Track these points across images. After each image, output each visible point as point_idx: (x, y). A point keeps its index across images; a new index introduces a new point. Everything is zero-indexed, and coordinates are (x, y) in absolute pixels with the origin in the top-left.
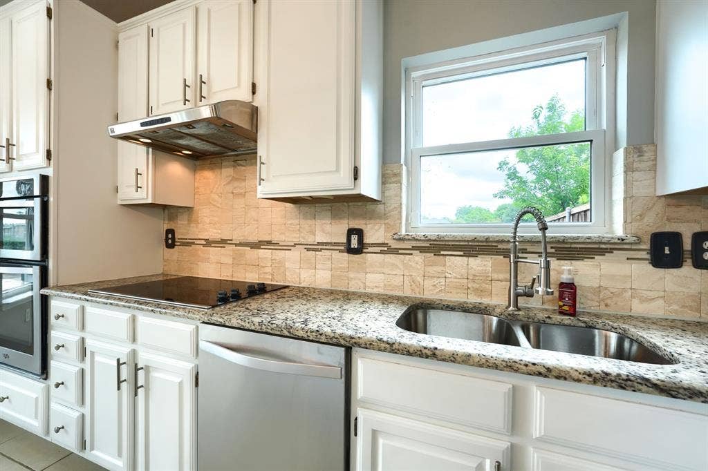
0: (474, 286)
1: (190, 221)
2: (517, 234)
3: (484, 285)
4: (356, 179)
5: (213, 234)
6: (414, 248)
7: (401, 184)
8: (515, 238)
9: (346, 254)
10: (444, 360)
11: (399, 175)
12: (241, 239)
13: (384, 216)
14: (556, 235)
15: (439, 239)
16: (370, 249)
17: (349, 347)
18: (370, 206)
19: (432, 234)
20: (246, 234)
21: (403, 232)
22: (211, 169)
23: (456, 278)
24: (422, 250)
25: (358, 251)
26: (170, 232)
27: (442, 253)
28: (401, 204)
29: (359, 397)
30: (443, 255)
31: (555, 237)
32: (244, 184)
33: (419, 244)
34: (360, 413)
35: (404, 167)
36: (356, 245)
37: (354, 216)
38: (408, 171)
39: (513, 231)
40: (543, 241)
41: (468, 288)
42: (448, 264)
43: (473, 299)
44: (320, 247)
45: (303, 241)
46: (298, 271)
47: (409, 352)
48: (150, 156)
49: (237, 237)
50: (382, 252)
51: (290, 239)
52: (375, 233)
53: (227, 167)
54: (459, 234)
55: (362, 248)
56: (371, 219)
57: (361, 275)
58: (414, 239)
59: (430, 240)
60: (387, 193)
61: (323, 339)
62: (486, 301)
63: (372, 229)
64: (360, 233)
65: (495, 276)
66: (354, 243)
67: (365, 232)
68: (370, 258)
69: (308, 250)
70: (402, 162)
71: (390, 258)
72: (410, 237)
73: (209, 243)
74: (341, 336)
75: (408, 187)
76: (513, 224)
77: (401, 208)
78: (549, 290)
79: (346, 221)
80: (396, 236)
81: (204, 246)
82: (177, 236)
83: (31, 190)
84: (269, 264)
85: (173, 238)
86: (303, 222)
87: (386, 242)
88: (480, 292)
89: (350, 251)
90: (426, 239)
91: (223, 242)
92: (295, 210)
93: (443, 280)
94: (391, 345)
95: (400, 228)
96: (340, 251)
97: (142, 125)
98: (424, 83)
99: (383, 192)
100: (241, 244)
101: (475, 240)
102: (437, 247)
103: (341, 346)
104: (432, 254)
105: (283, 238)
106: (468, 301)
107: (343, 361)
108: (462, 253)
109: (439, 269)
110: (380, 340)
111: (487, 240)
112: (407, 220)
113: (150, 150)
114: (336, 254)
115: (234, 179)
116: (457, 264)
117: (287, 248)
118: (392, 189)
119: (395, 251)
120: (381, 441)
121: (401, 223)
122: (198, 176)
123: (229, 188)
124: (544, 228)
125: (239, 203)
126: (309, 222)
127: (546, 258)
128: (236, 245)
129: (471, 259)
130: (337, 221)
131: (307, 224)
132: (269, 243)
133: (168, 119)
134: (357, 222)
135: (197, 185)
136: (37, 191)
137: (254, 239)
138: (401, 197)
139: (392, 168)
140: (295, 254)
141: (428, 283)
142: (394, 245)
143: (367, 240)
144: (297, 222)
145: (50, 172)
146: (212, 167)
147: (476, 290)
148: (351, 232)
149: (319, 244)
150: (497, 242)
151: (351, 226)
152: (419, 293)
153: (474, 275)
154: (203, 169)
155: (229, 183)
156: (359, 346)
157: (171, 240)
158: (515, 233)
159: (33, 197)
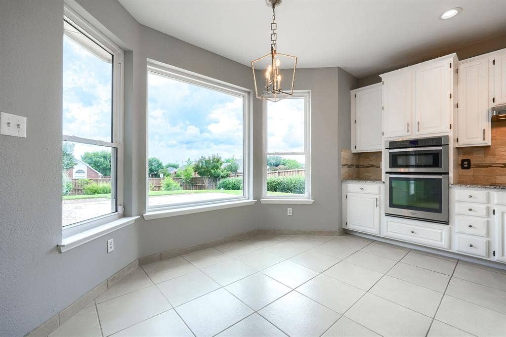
1: (486, 154)
26: (466, 161)
82: (473, 162)
85: (469, 164)
145: (451, 134)
157: (466, 165)
159: (441, 145)
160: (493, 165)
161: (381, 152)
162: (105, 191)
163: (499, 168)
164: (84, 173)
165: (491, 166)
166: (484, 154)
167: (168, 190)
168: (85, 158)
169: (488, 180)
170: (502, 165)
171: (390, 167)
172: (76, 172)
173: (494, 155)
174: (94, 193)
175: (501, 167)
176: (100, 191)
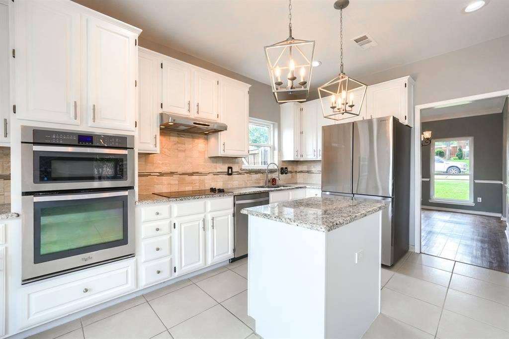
5: (164, 169)
6: (245, 173)
12: (183, 172)
13: (238, 162)
18: (234, 160)
21: (242, 168)
32: (184, 146)
45: (212, 171)
46: (210, 183)
49: (180, 170)
50: (237, 174)
51: (207, 171)
55: (232, 173)
56: (234, 164)
57: (232, 182)
58: (245, 170)
63: (235, 167)
64: (231, 168)
66: (230, 171)
68: (234, 176)
69: (214, 175)
71: (240, 176)
73: (162, 174)
79: (227, 164)
84: (198, 182)
87: (238, 171)
89: (229, 174)
91: (172, 173)
96: (225, 175)
97: (194, 123)
104: (249, 174)
105: (203, 171)
112: (245, 164)
115: (178, 143)
117: (206, 174)
123: (175, 147)
125: (182, 155)
126: (215, 164)
128: (180, 175)
130: (224, 164)
132: (197, 173)
133: (209, 126)
134: (230, 164)
136: (129, 145)
137: (190, 171)
140: (209, 177)
143: (233, 170)
144: (210, 164)
145: (136, 135)
149: (218, 172)
155: (175, 144)
159: (126, 148)
161: (9, 148)
163: (156, 177)
165: (150, 175)
166: (145, 162)
169: (148, 189)
170: (158, 174)
171: (35, 182)
173: (152, 163)
175: (158, 176)
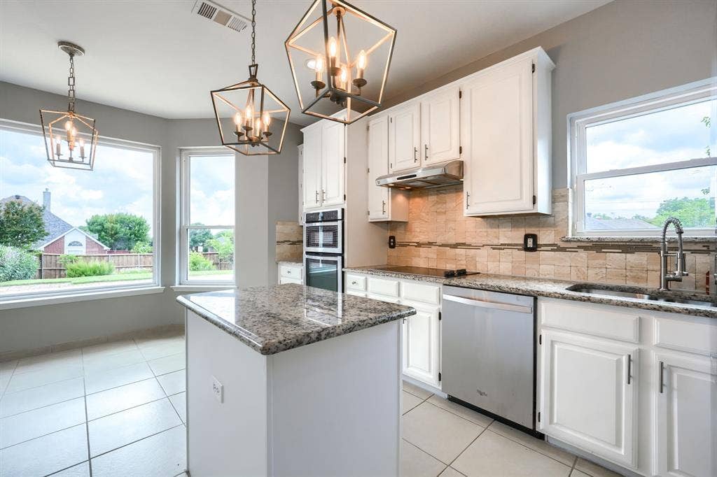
0: (631, 274)
1: (406, 230)
2: (666, 236)
3: (641, 274)
4: (534, 203)
5: (422, 238)
6: (579, 247)
7: (568, 202)
8: (664, 239)
9: (523, 252)
10: (594, 302)
11: (566, 196)
12: (444, 242)
13: (554, 225)
14: (706, 237)
15: (600, 240)
16: (542, 248)
17: (535, 296)
18: (542, 219)
19: (594, 237)
20: (446, 238)
21: (570, 236)
22: (420, 197)
23: (615, 268)
24: (586, 248)
25: (534, 249)
26: (392, 238)
27: (603, 250)
28: (568, 216)
29: (542, 323)
30: (604, 252)
31: (705, 239)
32: (444, 205)
33: (583, 244)
34: (542, 332)
35: (570, 190)
36: (531, 245)
37: (531, 226)
38: (574, 193)
39: (662, 234)
40: (679, 242)
41: (626, 276)
42: (608, 259)
43: (631, 284)
44: (503, 247)
45: (489, 243)
46: (486, 263)
47: (574, 299)
48: (390, 193)
49: (440, 240)
50: (552, 250)
51: (480, 242)
52: (545, 237)
53: (431, 195)
54: (617, 237)
55: (537, 247)
56: (543, 227)
57: (536, 266)
58: (579, 241)
59: (592, 241)
60: (556, 209)
61: (520, 292)
62: (642, 285)
63: (545, 234)
64: (534, 237)
65: (650, 267)
66: (530, 243)
67: (538, 236)
68: (543, 254)
69: (494, 249)
70: (569, 186)
71: (558, 254)
72: (575, 240)
73: (419, 245)
74: (531, 291)
75: (573, 204)
76: (662, 229)
77: (568, 219)
78: (684, 273)
79: (523, 229)
80: (563, 239)
81: (416, 246)
82: (397, 240)
83: (337, 216)
84: (464, 259)
85: (394, 242)
86: (489, 230)
87: (556, 243)
88: (636, 278)
89: (527, 249)
90: (589, 240)
91: (430, 244)
92: (483, 222)
93: (604, 270)
94: (563, 295)
95: (567, 233)
96: (519, 250)
97: (398, 179)
98: (586, 126)
99: (553, 208)
100: (443, 245)
101: (631, 241)
102: (599, 246)
103: (531, 296)
104: (595, 252)
105: (474, 241)
106: (626, 285)
107: (532, 304)
108: (620, 251)
109: (601, 262)
110: (556, 293)
111: (642, 241)
112: (573, 226)
113: (390, 189)
114: (516, 252)
115: (438, 203)
116: (616, 258)
117: (477, 247)
118: (560, 206)
119: (564, 250)
120: (556, 346)
121: (568, 230)
122: (411, 202)
123: (433, 209)
124: (680, 232)
125: (442, 218)
126: (495, 230)
127: (682, 252)
128: (440, 246)
129: (628, 255)
130: (516, 229)
131: (492, 231)
132: (464, 244)
133: (415, 176)
134: (531, 229)
135: (411, 207)
136: (340, 217)
137: (453, 242)
138: (568, 212)
139: (560, 191)
140: (484, 252)
141: (591, 272)
142: (563, 245)
143: (540, 242)
144: (485, 230)
145: (345, 207)
146: (421, 196)
147: (634, 277)
148: (527, 237)
149: (502, 245)
150: (652, 242)
151: (527, 232)
152: (584, 279)
153: (631, 267)
154: (414, 197)
155: (433, 206)
156: (543, 295)
157: (392, 243)
158: (664, 235)
159: (337, 220)
160: (411, 244)
162: (98, 272)
163: (414, 247)
164: (81, 245)
165: (409, 245)
167: (194, 270)
168: (93, 224)
170: (416, 244)
172: (70, 245)
174: (80, 275)
176: (89, 273)
